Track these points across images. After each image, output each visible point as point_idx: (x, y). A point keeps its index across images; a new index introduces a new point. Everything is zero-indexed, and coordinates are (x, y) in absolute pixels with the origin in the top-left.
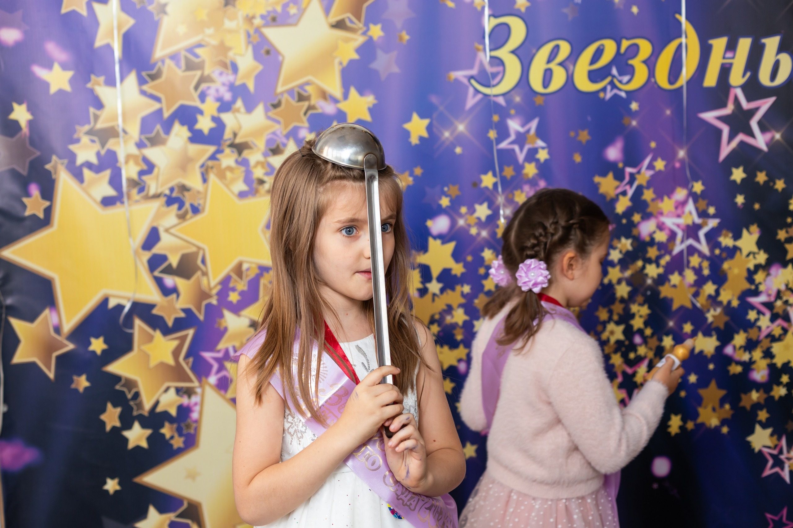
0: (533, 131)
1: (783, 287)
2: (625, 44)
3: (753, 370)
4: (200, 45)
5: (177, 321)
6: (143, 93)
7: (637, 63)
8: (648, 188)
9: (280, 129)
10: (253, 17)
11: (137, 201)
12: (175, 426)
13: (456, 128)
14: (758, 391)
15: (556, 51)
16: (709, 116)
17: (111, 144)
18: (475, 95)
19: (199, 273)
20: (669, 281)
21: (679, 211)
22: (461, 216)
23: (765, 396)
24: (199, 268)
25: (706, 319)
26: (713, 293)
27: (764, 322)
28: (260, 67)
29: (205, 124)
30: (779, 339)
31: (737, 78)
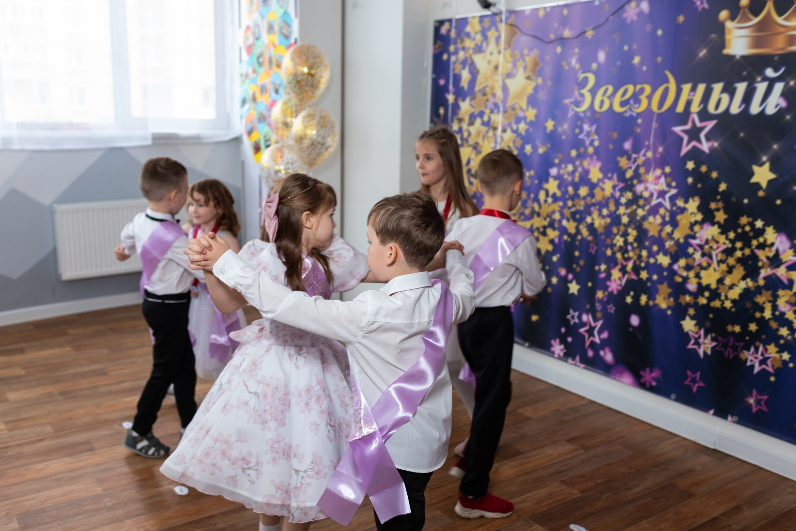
0: (593, 131)
1: (710, 238)
2: (638, 87)
4: (486, 86)
6: (471, 105)
7: (643, 97)
8: (642, 166)
9: (506, 122)
10: (503, 75)
13: (564, 127)
14: (690, 296)
15: (607, 90)
16: (678, 129)
18: (572, 112)
20: (648, 219)
21: (656, 182)
22: (562, 168)
23: (694, 300)
25: (664, 246)
26: (670, 232)
27: (697, 256)
28: (503, 95)
29: (486, 118)
30: (705, 269)
31: (695, 108)
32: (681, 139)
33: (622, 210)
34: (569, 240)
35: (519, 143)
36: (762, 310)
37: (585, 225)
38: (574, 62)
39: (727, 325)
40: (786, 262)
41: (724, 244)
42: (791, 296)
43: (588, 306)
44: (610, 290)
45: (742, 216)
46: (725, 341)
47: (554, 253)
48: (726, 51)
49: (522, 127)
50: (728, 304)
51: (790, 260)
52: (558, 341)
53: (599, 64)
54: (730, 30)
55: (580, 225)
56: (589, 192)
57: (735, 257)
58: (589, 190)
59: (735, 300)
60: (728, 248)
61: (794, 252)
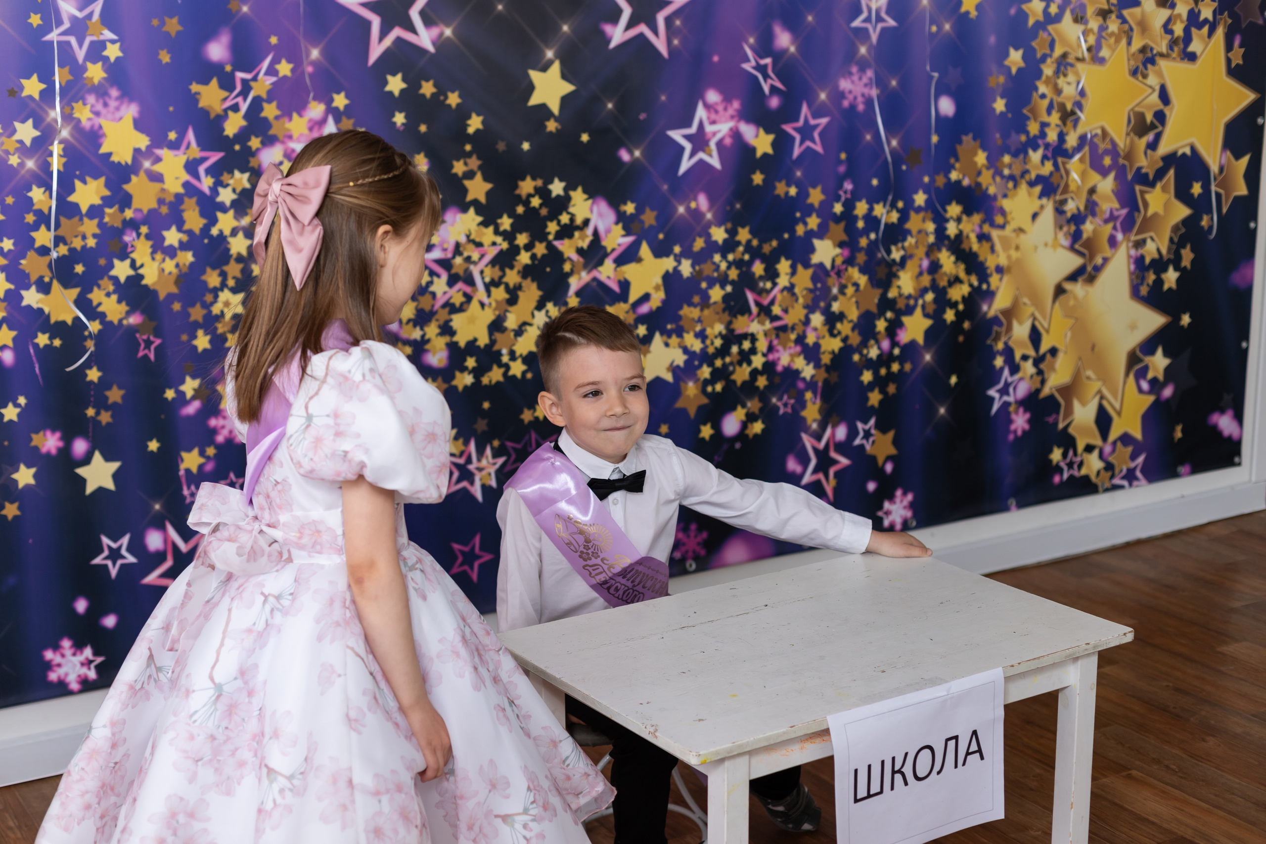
0: (96, 17)
1: (463, 239)
3: (427, 351)
8: (269, 101)
23: (444, 386)
27: (440, 286)
30: (461, 309)
32: (368, 24)
33: (226, 222)
34: (57, 343)
37: (111, 288)
39: (522, 412)
40: (613, 250)
41: (494, 244)
42: (627, 312)
43: (157, 507)
44: (220, 439)
45: (523, 179)
46: (519, 446)
50: (517, 369)
51: (619, 245)
52: (66, 643)
55: (91, 291)
56: (107, 193)
57: (518, 267)
58: (107, 185)
59: (531, 354)
60: (501, 253)
61: (624, 228)
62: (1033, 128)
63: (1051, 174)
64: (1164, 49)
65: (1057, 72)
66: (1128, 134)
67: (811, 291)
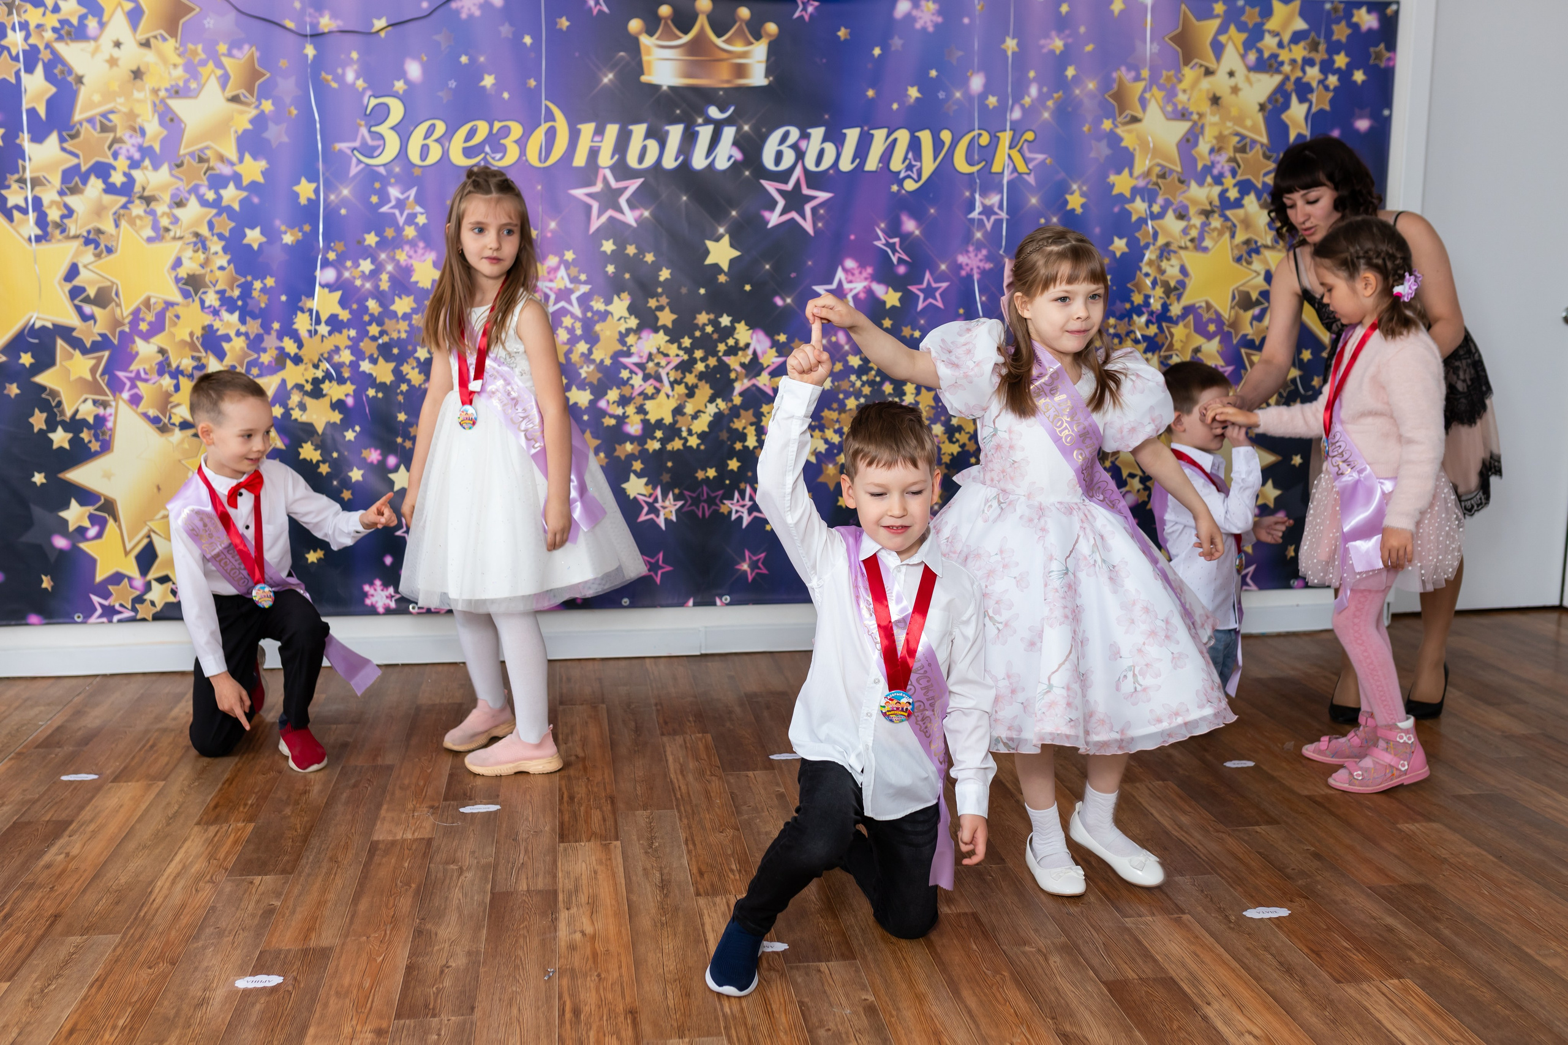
0: (412, 198)
1: (654, 351)
2: (497, 125)
3: (626, 423)
4: (112, 112)
5: (94, 343)
6: (64, 149)
7: (509, 142)
9: (183, 186)
10: (159, 90)
11: (59, 241)
12: (92, 432)
13: (340, 193)
14: (632, 443)
15: (432, 128)
16: (579, 193)
17: (38, 191)
18: (357, 165)
19: (113, 304)
21: (552, 276)
22: (347, 269)
23: (639, 448)
24: (113, 300)
25: (580, 374)
26: (586, 352)
27: (637, 380)
28: (165, 133)
29: (117, 178)
30: (652, 397)
31: (605, 159)
32: (588, 208)
34: (380, 395)
35: (226, 226)
36: (743, 437)
37: (415, 364)
38: (350, 76)
39: (696, 472)
40: (768, 366)
41: (677, 355)
45: (700, 313)
46: (694, 495)
47: (346, 424)
48: (644, 79)
49: (231, 195)
50: (693, 442)
51: (773, 363)
52: (378, 583)
53: (407, 82)
54: (648, 48)
55: (402, 365)
56: (414, 305)
57: (695, 372)
58: (415, 301)
59: (703, 432)
60: (683, 362)
61: (777, 351)
62: (1138, 299)
63: (1156, 335)
64: (1269, 242)
65: (1161, 257)
66: (1232, 308)
67: (933, 407)
